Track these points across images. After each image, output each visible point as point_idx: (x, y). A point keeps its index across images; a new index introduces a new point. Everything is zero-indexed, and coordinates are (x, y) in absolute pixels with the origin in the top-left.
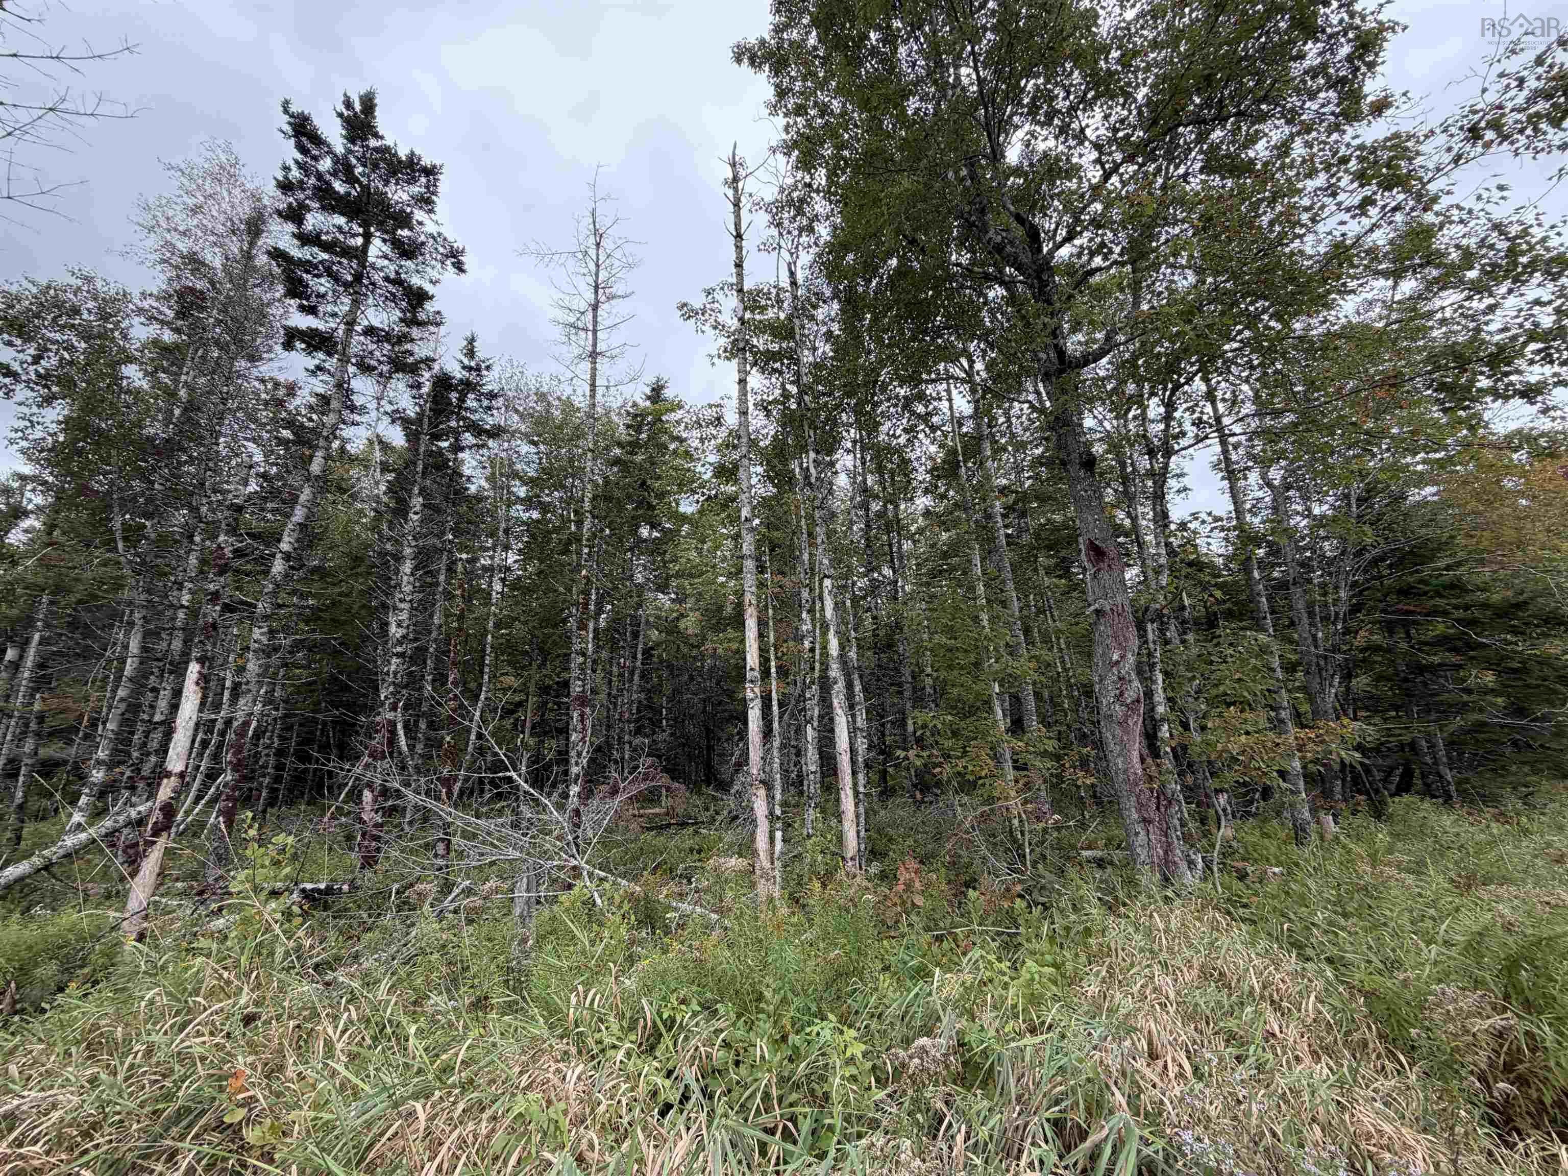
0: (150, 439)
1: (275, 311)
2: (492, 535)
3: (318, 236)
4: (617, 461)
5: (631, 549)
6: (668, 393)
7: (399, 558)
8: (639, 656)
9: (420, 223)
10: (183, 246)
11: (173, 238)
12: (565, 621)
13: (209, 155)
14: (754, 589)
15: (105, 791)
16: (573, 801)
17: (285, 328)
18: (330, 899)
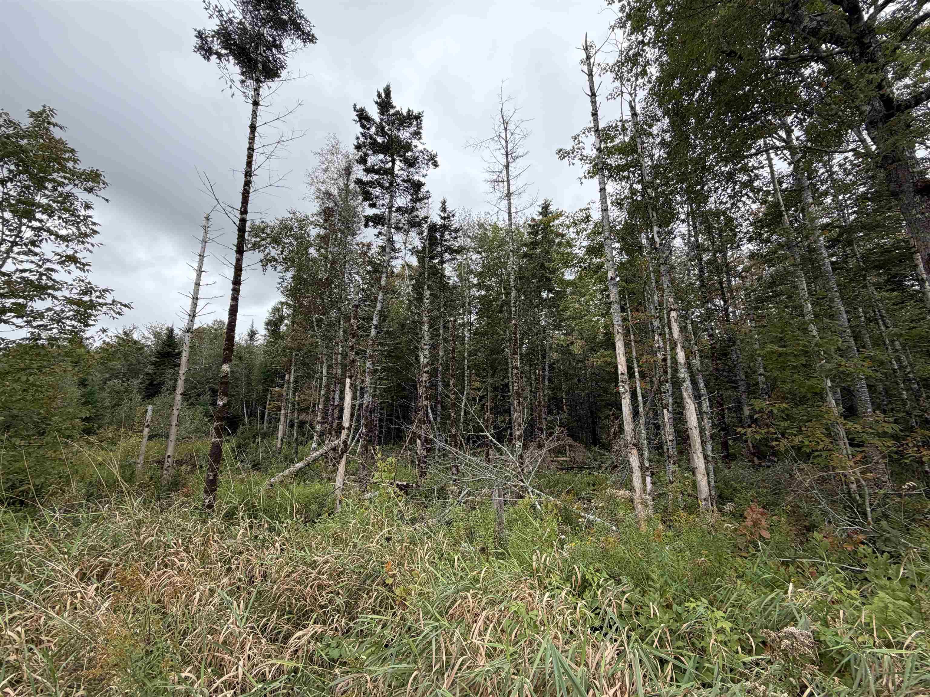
0: (321, 280)
1: (359, 209)
2: (463, 306)
3: (373, 167)
4: (525, 255)
5: (538, 306)
6: (552, 208)
7: (421, 323)
8: (547, 369)
9: (416, 146)
10: (323, 188)
11: (319, 185)
12: (503, 351)
13: (328, 142)
14: (620, 323)
15: (322, 434)
16: (519, 451)
17: (365, 217)
18: (409, 490)
